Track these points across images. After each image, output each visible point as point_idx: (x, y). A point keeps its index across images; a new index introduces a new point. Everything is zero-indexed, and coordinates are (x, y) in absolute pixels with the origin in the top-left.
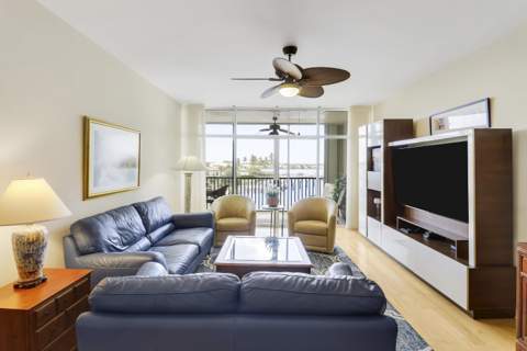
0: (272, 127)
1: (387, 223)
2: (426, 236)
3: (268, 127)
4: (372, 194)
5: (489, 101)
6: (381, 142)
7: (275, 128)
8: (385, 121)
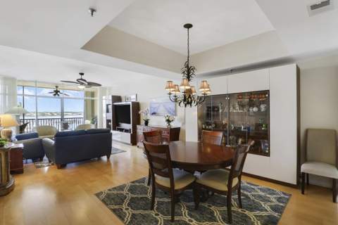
0: (55, 91)
4: (108, 121)
5: (136, 94)
6: (111, 103)
7: (57, 92)
8: (112, 96)
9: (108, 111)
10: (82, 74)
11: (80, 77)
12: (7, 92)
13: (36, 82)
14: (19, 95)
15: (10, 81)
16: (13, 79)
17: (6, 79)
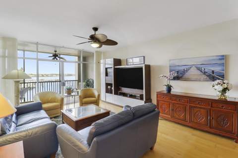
0: (54, 56)
1: (115, 94)
2: (128, 96)
3: (51, 55)
4: (107, 85)
5: (144, 57)
6: (112, 66)
7: (55, 56)
8: (114, 59)
9: (107, 75)
10: (96, 29)
11: (93, 32)
12: (7, 55)
13: (37, 44)
14: (20, 58)
15: (10, 42)
16: (14, 40)
17: (5, 39)
